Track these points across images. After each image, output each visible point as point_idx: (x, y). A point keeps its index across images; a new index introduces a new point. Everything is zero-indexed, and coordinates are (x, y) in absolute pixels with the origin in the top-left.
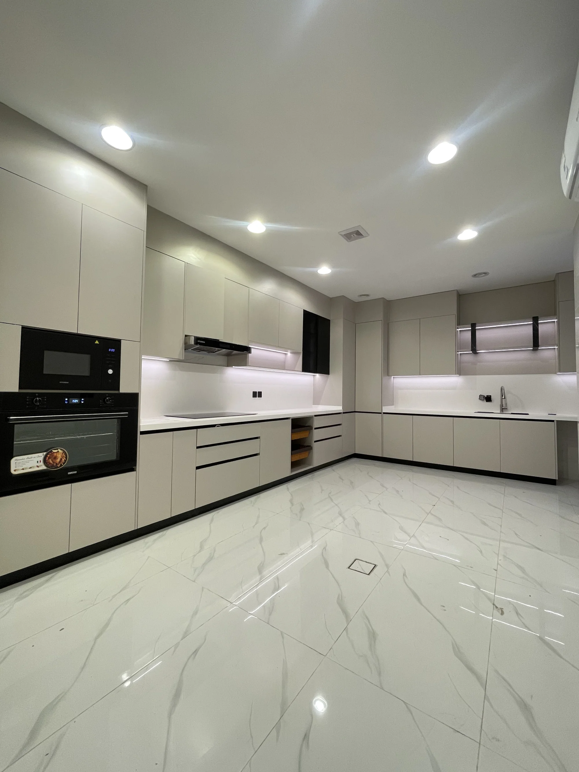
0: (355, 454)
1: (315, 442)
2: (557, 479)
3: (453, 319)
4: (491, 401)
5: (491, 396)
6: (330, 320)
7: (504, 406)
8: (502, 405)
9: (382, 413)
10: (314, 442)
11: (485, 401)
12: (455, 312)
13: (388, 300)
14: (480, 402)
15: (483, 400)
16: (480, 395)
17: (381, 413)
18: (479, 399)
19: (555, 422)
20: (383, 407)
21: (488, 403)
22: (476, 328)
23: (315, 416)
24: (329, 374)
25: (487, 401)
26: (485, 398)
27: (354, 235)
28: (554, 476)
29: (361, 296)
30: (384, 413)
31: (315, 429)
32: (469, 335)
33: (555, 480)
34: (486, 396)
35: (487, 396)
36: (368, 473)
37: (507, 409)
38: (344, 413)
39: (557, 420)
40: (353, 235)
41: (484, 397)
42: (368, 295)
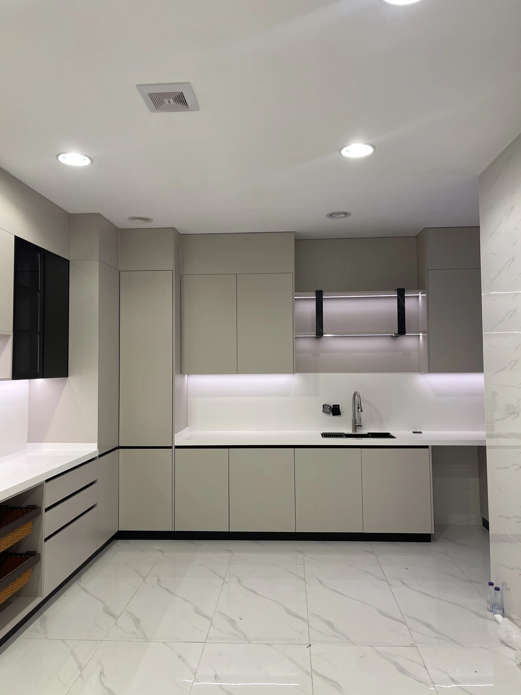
0: (119, 532)
1: (46, 540)
2: (433, 533)
3: (289, 280)
4: (340, 415)
5: (339, 406)
6: (68, 261)
7: (357, 422)
8: (355, 421)
9: (173, 447)
10: (44, 540)
11: (331, 414)
12: (292, 268)
13: (180, 234)
14: (325, 416)
15: (329, 413)
16: (325, 405)
17: (171, 447)
18: (323, 411)
19: (430, 448)
20: (176, 435)
21: (336, 418)
22: (323, 297)
23: (47, 481)
24: (68, 376)
25: (333, 415)
26: (331, 409)
27: (171, 100)
28: (428, 529)
29: (134, 219)
30: (177, 447)
31: (47, 510)
32: (311, 307)
33: (429, 535)
34: (332, 407)
35: (334, 406)
36: (159, 580)
37: (362, 426)
38: (100, 456)
39: (432, 446)
40: (166, 101)
41: (330, 407)
42: (147, 220)
